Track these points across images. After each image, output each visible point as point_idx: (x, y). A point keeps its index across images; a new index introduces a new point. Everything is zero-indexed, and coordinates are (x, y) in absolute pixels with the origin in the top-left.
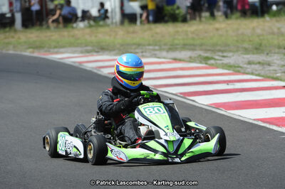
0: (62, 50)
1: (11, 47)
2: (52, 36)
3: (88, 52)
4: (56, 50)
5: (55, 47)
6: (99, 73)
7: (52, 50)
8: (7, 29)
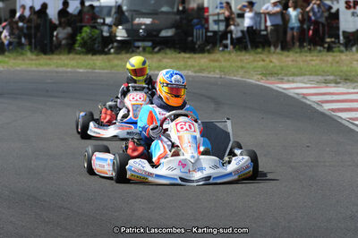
0: (299, 78)
1: (241, 72)
2: (312, 60)
3: (326, 82)
4: (291, 78)
5: (294, 75)
6: (318, 108)
7: (286, 78)
8: (259, 50)
